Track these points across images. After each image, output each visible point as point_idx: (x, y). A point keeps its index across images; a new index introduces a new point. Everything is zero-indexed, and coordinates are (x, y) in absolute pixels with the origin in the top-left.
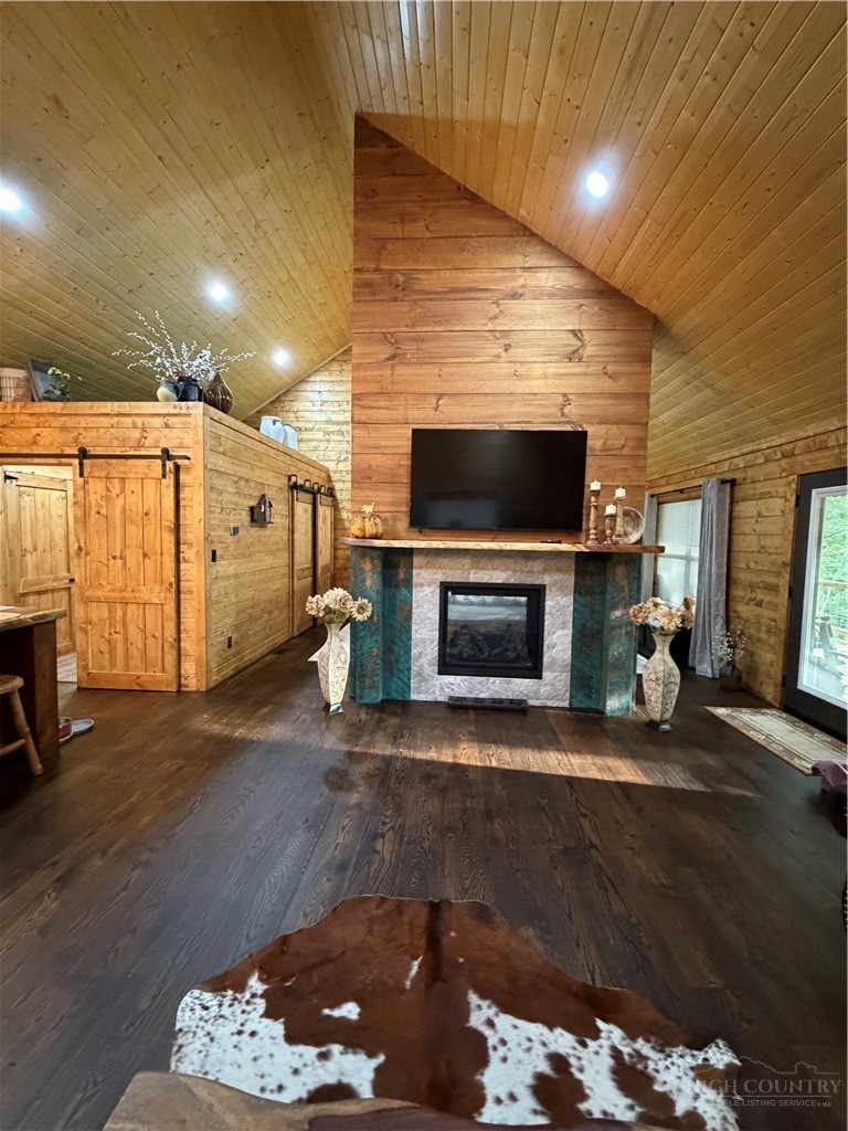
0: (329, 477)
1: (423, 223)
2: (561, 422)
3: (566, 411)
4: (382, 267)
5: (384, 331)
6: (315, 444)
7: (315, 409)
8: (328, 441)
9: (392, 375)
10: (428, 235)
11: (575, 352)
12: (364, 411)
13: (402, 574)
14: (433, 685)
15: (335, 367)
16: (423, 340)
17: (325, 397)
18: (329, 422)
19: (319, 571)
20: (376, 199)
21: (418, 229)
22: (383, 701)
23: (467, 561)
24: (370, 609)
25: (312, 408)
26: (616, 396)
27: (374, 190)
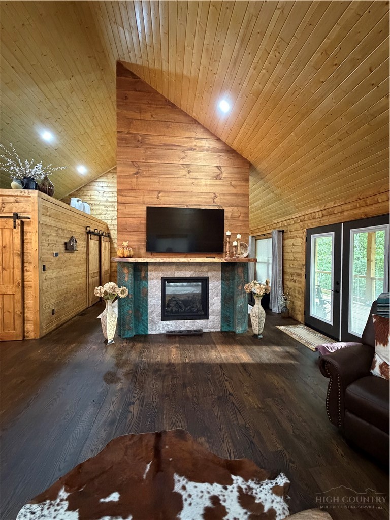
0: (107, 227)
1: (150, 114)
2: (213, 205)
3: (215, 200)
4: (131, 132)
5: (132, 161)
6: (100, 211)
7: (100, 195)
8: (107, 210)
9: (137, 181)
10: (152, 119)
11: (218, 175)
12: (123, 198)
13: (143, 274)
14: (159, 326)
15: (110, 175)
16: (151, 166)
17: (105, 189)
18: (107, 201)
19: (103, 273)
20: (128, 101)
21: (148, 116)
22: (134, 336)
23: (174, 267)
24: (127, 292)
25: (98, 194)
26: (236, 195)
27: (126, 97)
